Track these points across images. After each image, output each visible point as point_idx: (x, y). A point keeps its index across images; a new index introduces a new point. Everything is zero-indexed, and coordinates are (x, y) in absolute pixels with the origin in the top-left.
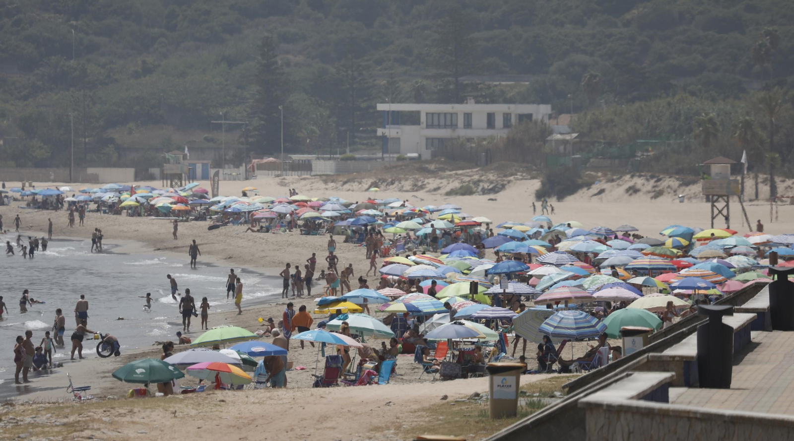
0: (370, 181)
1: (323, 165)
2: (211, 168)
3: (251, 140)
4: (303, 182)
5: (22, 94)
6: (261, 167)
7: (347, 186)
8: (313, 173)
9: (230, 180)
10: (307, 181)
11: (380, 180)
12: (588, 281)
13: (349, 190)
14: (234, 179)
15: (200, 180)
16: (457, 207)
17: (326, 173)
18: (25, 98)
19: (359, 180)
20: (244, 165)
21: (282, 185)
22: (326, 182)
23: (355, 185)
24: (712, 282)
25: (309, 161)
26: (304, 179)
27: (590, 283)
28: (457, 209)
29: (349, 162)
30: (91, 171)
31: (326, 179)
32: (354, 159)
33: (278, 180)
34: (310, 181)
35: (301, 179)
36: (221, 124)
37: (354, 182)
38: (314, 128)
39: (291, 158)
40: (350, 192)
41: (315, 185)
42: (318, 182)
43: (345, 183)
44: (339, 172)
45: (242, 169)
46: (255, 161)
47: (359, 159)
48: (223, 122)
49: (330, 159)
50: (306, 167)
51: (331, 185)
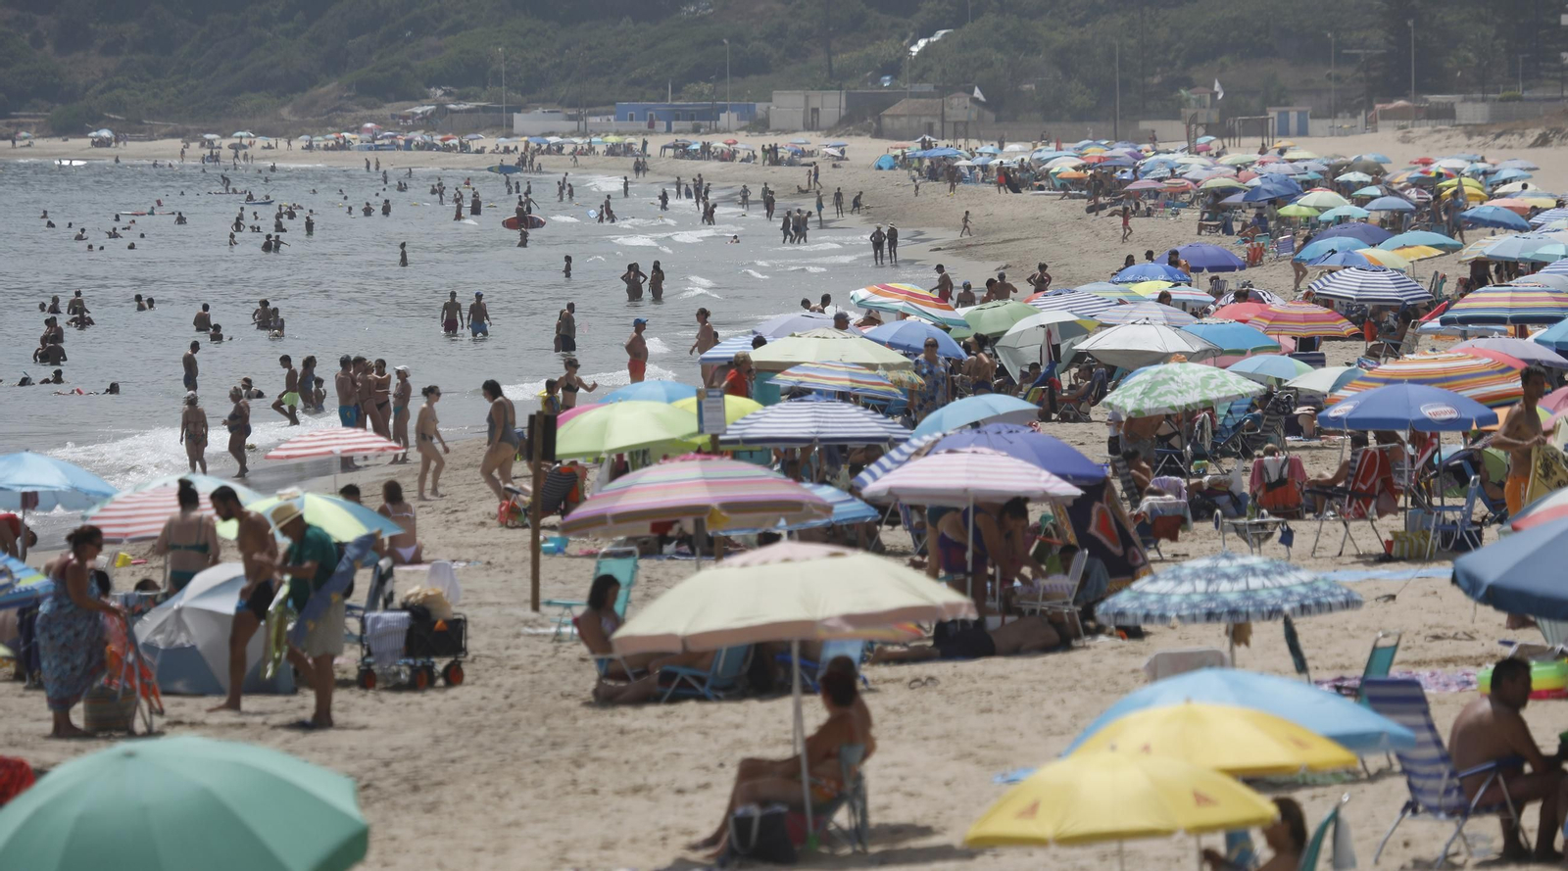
0: (1537, 132)
1: (1472, 111)
2: (1311, 117)
3: (1374, 74)
4: (1437, 136)
5: (1077, 17)
6: (1386, 115)
7: (1501, 141)
8: (1457, 122)
9: (1339, 135)
10: (1443, 133)
11: (1552, 130)
12: (1139, 383)
13: (1502, 147)
14: (1346, 135)
15: (1294, 136)
16: (1532, 166)
17: (1473, 122)
18: (1081, 23)
19: (1520, 131)
20: (1363, 112)
21: (1403, 142)
22: (1470, 135)
23: (1515, 140)
24: (1482, 400)
25: (1452, 104)
26: (1440, 131)
27: (1143, 393)
28: (1529, 169)
29: (1510, 104)
30: (1145, 125)
31: (1472, 131)
32: (1520, 99)
33: (1400, 133)
34: (1448, 133)
35: (1436, 131)
36: (1357, 56)
37: (1513, 134)
38: (1470, 55)
39: (1426, 101)
40: (1505, 151)
41: (1454, 141)
42: (1458, 135)
43: (1498, 136)
44: (1494, 119)
45: (1361, 118)
46: (1378, 106)
47: (1529, 100)
48: (1359, 51)
49: (1484, 100)
50: (1446, 114)
51: (1477, 139)
